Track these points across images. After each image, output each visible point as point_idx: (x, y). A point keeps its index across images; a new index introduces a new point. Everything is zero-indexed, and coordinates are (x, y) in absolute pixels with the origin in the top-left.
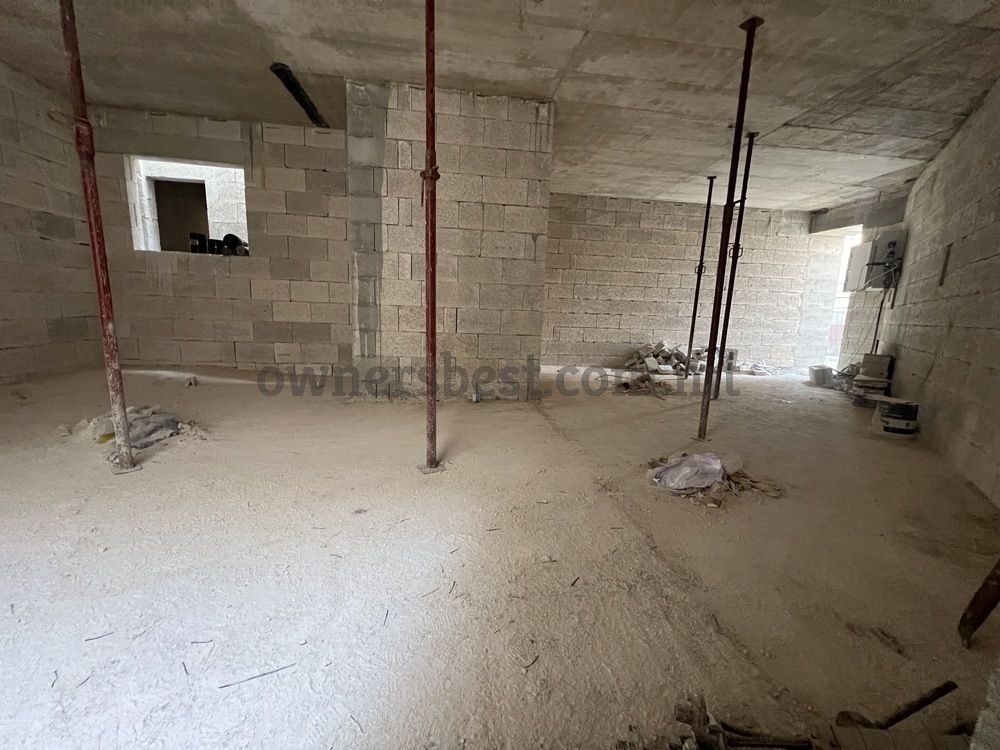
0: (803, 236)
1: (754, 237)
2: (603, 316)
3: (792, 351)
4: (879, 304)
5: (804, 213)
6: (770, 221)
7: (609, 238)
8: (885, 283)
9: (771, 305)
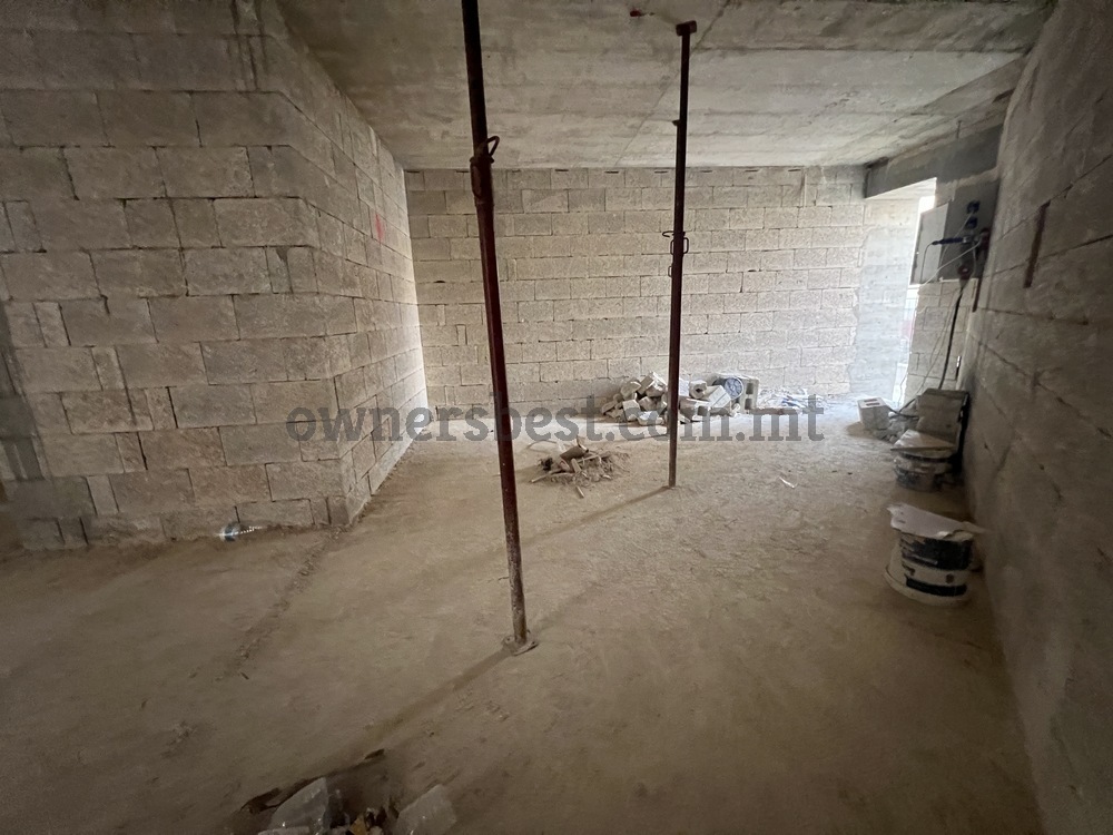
0: (856, 202)
1: (779, 210)
2: (566, 344)
3: (847, 370)
4: (954, 304)
5: (856, 167)
6: (803, 184)
7: (561, 229)
8: (960, 271)
9: (812, 307)
